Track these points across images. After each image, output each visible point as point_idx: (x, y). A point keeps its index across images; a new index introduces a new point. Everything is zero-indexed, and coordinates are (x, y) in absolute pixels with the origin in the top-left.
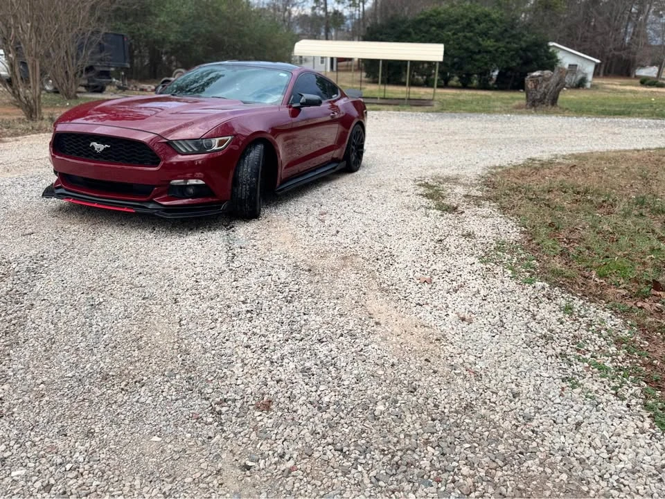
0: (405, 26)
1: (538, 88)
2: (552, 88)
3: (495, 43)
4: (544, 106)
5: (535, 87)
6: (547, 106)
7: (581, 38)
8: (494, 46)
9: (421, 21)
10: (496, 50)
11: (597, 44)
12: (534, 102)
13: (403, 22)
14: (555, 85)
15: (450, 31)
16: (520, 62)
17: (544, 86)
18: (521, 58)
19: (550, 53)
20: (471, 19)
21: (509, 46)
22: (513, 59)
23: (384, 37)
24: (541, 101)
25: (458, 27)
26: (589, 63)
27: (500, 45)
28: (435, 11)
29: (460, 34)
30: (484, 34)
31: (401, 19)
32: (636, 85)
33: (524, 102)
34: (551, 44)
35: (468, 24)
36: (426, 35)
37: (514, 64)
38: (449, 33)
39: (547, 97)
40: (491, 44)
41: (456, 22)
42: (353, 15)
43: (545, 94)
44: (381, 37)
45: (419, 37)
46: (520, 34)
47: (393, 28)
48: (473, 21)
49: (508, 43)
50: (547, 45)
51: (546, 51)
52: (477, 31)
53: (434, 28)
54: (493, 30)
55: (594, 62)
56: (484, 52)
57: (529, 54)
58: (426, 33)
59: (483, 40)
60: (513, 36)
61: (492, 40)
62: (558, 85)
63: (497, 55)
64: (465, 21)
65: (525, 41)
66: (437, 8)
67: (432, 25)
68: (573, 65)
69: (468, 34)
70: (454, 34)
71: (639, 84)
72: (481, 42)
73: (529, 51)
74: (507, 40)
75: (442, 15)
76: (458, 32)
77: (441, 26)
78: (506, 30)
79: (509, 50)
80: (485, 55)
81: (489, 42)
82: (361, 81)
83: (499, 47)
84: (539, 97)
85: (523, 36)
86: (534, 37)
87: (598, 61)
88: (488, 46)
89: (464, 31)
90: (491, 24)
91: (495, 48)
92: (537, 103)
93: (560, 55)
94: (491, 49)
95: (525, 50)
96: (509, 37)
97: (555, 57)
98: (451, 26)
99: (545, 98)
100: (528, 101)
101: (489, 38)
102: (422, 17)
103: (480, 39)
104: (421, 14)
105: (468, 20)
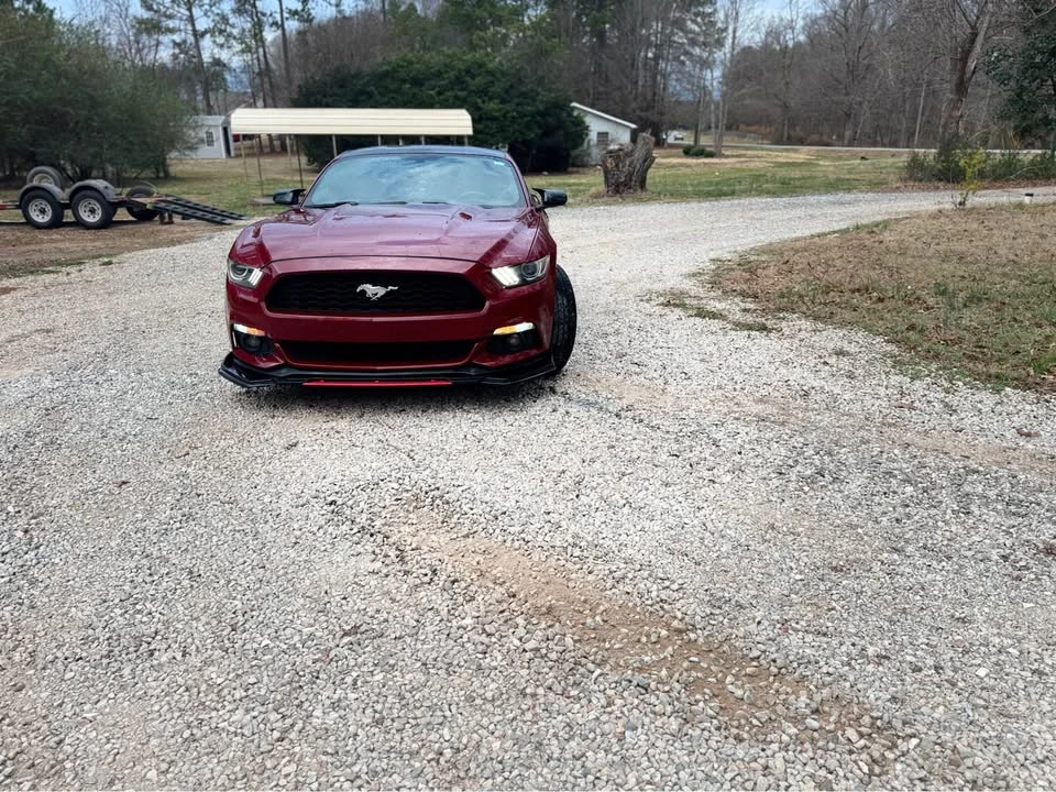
0: (361, 82)
1: (621, 166)
2: (638, 166)
3: (501, 106)
4: (632, 191)
5: (617, 166)
6: (635, 190)
7: (594, 94)
8: (500, 109)
9: (386, 74)
10: (504, 116)
11: (616, 103)
12: (618, 186)
13: (357, 76)
14: (641, 161)
15: (432, 89)
16: (539, 132)
17: (628, 163)
18: (540, 127)
19: (576, 117)
20: (460, 70)
21: (520, 108)
22: (528, 127)
23: (330, 100)
24: (627, 184)
25: (442, 83)
26: (624, 129)
27: (509, 108)
28: (404, 60)
29: (449, 94)
30: (482, 92)
31: (353, 73)
32: (678, 156)
33: (602, 188)
34: (574, 104)
35: (457, 78)
36: (395, 95)
37: (532, 135)
38: (432, 92)
39: (634, 179)
40: (496, 107)
41: (439, 74)
42: (249, 66)
43: (630, 175)
44: (324, 100)
45: (386, 99)
46: (532, 91)
47: (342, 87)
48: (463, 73)
49: (518, 105)
50: (569, 107)
51: (570, 115)
52: (473, 88)
53: (408, 86)
54: (492, 87)
55: (628, 127)
56: (488, 119)
57: (550, 120)
58: (395, 92)
59: (484, 102)
60: (523, 95)
61: (496, 101)
62: (645, 161)
63: (508, 123)
64: (452, 74)
65: (542, 102)
66: (406, 55)
67: (404, 81)
68: (603, 133)
69: (460, 93)
70: (439, 93)
71: (682, 154)
72: (481, 105)
73: (550, 116)
74: (516, 100)
75: (418, 66)
76: (445, 90)
77: (417, 82)
78: (511, 86)
79: (523, 116)
80: (489, 123)
81: (492, 105)
82: (300, 170)
83: (508, 112)
84: (623, 179)
85: (538, 94)
86: (553, 95)
87: (633, 126)
88: (493, 109)
89: (452, 89)
90: (490, 78)
91: (503, 112)
92: (622, 188)
93: (588, 120)
94: (497, 114)
95: (543, 114)
96: (518, 97)
97: (583, 122)
98: (433, 82)
99: (631, 180)
100: (608, 186)
101: (490, 99)
102: (385, 68)
103: (479, 101)
104: (383, 64)
105: (456, 73)
